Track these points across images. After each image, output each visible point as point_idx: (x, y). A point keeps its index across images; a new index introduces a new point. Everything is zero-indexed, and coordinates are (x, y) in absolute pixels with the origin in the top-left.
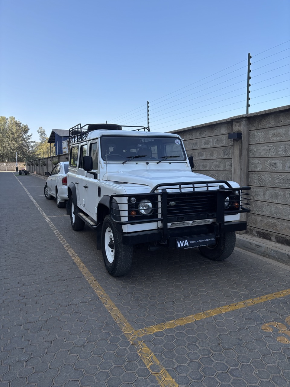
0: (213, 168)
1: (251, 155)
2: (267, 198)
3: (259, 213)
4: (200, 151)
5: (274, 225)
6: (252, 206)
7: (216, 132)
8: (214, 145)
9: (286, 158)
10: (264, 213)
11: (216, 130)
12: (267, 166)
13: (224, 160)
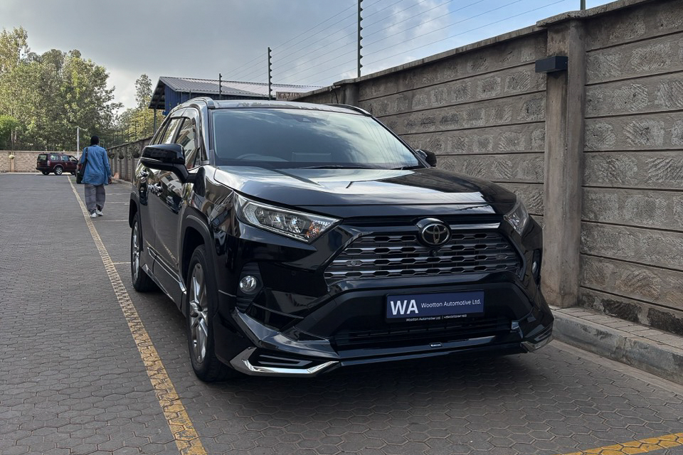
0: (502, 148)
1: (591, 112)
2: (627, 217)
3: (609, 254)
4: (472, 106)
5: (646, 284)
6: (594, 236)
7: (510, 60)
8: (506, 90)
9: (674, 114)
10: (620, 255)
11: (509, 56)
12: (629, 135)
13: (528, 127)
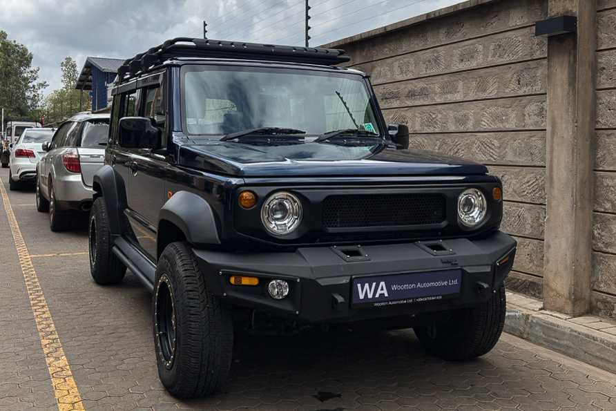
6: (610, 230)
8: (490, 59)
11: (494, 20)
13: (521, 101)
